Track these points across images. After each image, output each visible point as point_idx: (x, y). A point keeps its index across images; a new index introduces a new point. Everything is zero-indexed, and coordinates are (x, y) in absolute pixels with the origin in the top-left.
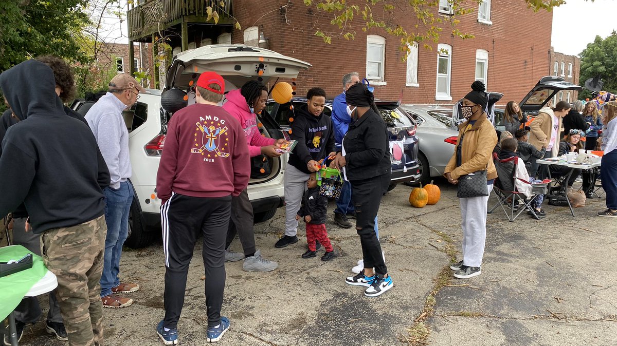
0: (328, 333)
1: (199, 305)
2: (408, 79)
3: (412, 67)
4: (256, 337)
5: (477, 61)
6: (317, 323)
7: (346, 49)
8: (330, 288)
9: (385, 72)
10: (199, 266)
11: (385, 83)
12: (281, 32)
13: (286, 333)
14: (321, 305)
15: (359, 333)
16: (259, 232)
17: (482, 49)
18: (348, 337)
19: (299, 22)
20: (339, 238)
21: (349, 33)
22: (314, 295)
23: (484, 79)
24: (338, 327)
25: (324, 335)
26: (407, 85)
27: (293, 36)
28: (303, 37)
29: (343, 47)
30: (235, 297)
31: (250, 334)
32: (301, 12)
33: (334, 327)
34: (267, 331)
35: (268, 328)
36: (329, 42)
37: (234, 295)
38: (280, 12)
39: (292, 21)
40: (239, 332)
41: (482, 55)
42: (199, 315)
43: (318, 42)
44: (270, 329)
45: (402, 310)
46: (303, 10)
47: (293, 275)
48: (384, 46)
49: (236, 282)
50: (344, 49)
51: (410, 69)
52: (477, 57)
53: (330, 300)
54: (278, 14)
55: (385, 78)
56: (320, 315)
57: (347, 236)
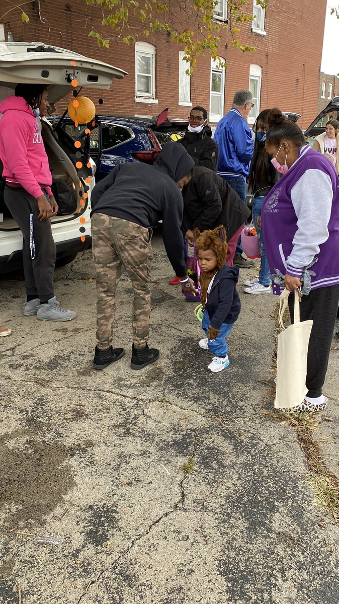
0: (192, 381)
1: (34, 366)
2: (180, 97)
3: (184, 82)
4: (117, 394)
5: (250, 78)
6: (175, 371)
7: (113, 58)
8: (172, 334)
9: (156, 88)
10: (10, 320)
11: (156, 101)
12: (35, 33)
13: (147, 386)
14: (172, 353)
15: (223, 378)
16: (63, 279)
17: (256, 64)
18: (214, 383)
19: (56, 21)
20: (156, 281)
21: (130, 37)
22: (159, 342)
23: (257, 99)
24: (200, 374)
25: (189, 384)
26: (180, 104)
27: (50, 38)
28: (61, 40)
29: (109, 55)
30: (72, 352)
31: (108, 391)
32: (58, 8)
33: (195, 374)
34: (126, 386)
35: (126, 383)
36: (107, 46)
37: (70, 349)
38: (32, 7)
39: (47, 19)
40: (95, 390)
41: (255, 71)
42: (39, 377)
43: (80, 47)
44: (128, 383)
45: (255, 351)
46: (60, 5)
47: (126, 323)
48: (154, 56)
49: (64, 336)
50: (110, 58)
51: (183, 85)
52: (251, 73)
53: (179, 347)
54: (29, 8)
55: (156, 95)
56: (175, 363)
57: (163, 277)
